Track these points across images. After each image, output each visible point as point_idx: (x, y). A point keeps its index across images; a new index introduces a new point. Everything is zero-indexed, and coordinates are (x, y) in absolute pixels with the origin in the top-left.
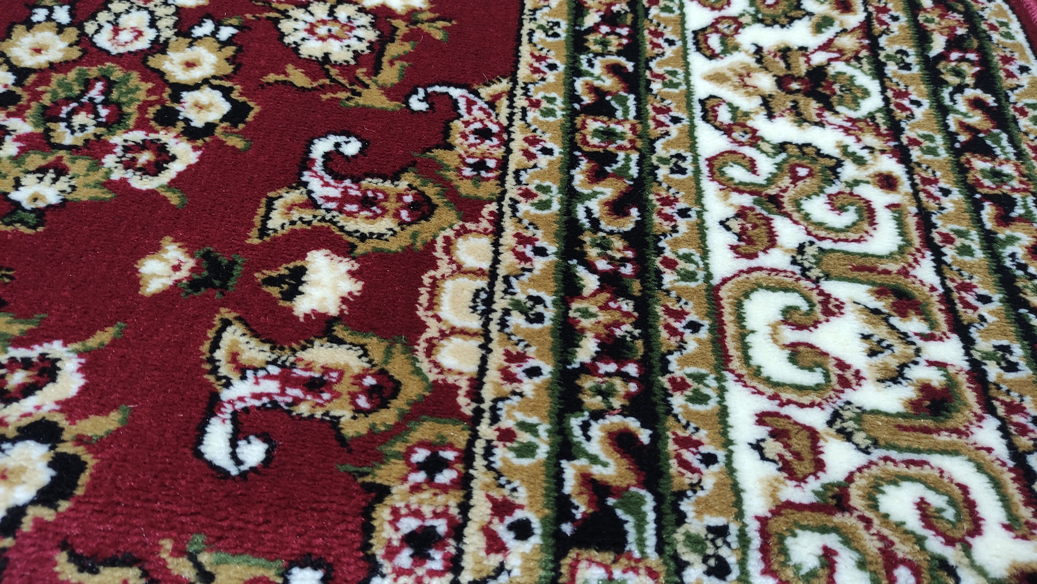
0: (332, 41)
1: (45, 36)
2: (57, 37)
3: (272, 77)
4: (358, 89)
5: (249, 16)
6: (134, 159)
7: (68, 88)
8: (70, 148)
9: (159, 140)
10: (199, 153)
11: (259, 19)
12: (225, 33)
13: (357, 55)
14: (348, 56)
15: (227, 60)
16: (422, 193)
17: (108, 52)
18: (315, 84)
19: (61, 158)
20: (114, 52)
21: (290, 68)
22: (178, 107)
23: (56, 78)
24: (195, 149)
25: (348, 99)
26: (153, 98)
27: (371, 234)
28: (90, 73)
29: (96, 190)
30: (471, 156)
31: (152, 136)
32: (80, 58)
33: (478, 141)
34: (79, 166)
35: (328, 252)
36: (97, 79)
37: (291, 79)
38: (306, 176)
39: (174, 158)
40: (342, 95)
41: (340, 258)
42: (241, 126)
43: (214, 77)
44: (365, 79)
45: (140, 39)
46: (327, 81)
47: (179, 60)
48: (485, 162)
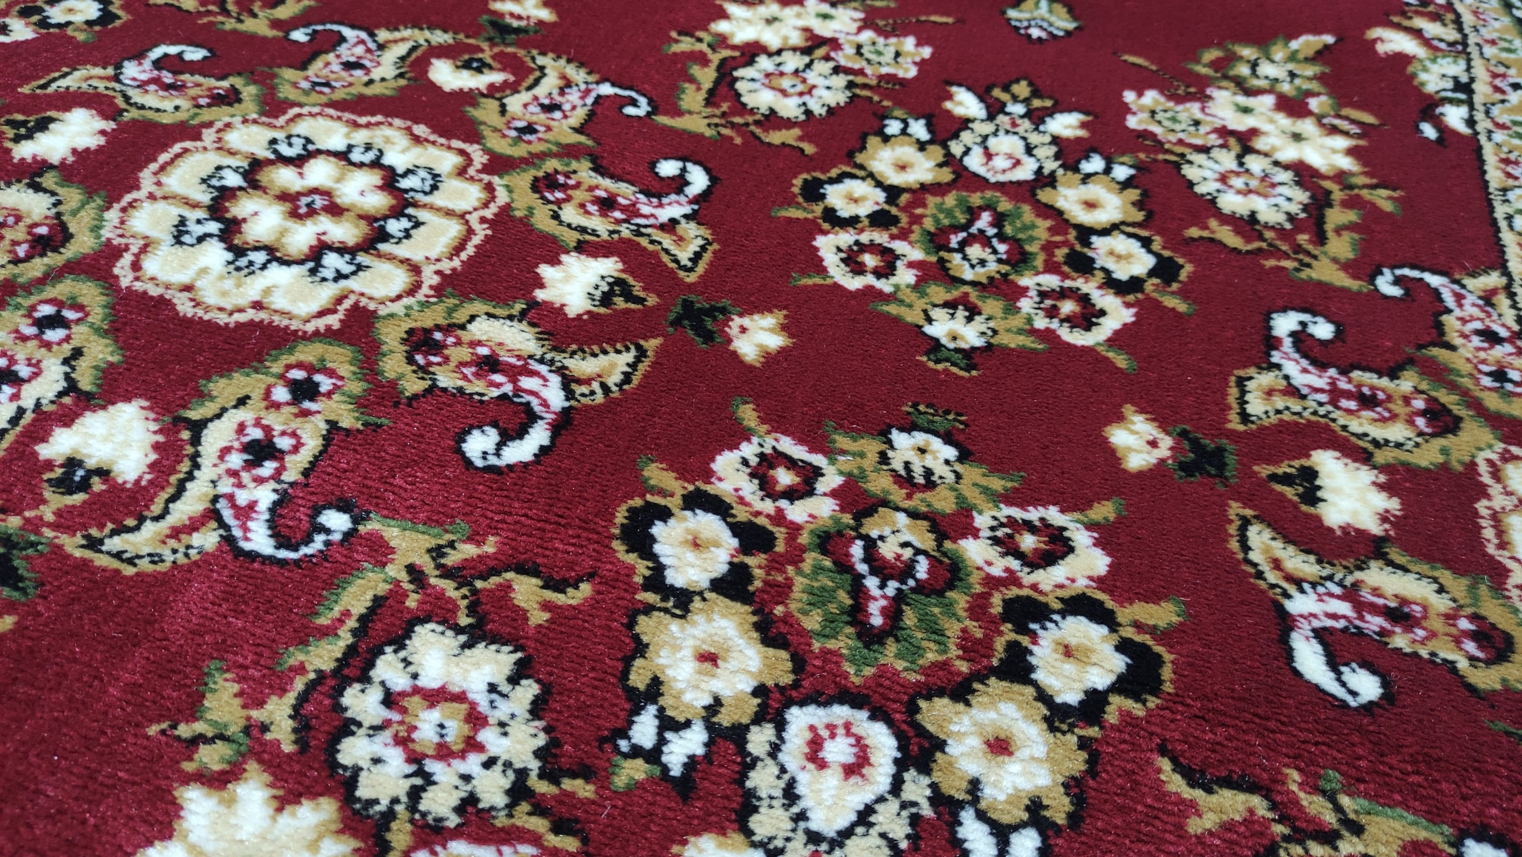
0: (1253, 197)
1: (906, 152)
2: (919, 155)
3: (1194, 232)
4: (1307, 260)
5: (1142, 156)
6: (1055, 307)
7: (949, 213)
8: (973, 284)
9: (1078, 289)
10: (1133, 310)
11: (1155, 161)
12: (1121, 172)
13: (1291, 217)
14: (1280, 218)
15: (1134, 204)
16: (1435, 400)
17: (986, 180)
18: (1249, 247)
19: (966, 294)
20: (993, 180)
21: (1213, 223)
22: (1090, 254)
23: (932, 201)
24: (1128, 305)
25: (1297, 270)
26: (1058, 238)
27: (1387, 442)
28: (971, 200)
29: (1022, 338)
30: (1484, 362)
31: (1068, 283)
32: (954, 181)
33: (1486, 345)
34: (992, 306)
35: (1337, 454)
36: (982, 208)
37: (1218, 236)
38: (1276, 357)
39: (1102, 313)
40: (1289, 264)
41: (1357, 465)
42: (1175, 286)
43: (1123, 223)
44: (1310, 247)
45: (1019, 168)
46: (1264, 245)
47: (1076, 198)
48: (1505, 373)
